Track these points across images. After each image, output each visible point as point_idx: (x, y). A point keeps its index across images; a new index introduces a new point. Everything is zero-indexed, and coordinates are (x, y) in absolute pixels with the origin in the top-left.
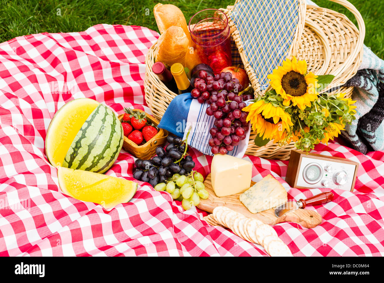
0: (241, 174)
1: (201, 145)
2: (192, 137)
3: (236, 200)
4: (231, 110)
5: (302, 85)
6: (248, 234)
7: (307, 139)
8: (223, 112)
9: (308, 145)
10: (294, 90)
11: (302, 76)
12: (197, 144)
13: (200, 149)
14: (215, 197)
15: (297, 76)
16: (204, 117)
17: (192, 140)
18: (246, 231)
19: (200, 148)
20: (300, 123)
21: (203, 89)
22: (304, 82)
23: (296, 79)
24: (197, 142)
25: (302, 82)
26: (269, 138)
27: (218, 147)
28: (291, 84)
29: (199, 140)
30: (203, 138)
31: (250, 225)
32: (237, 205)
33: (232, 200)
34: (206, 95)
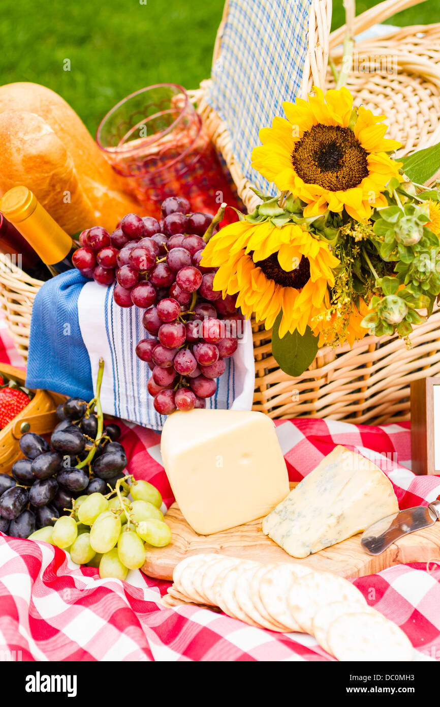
0: (246, 455)
1: (140, 406)
2: (115, 390)
3: (255, 534)
4: (173, 271)
5: (350, 157)
6: (265, 608)
7: (390, 298)
8: (154, 286)
9: (396, 312)
10: (331, 176)
11: (345, 132)
12: (131, 407)
13: (140, 418)
14: (196, 539)
15: (333, 135)
16: (122, 321)
17: (115, 399)
18: (257, 599)
19: (140, 415)
20: (375, 267)
21: (95, 241)
22: (357, 145)
23: (333, 145)
24: (127, 401)
25: (351, 147)
26: (296, 330)
27: (169, 393)
28: (320, 160)
29: (130, 393)
30: (138, 385)
31: (270, 582)
32: (256, 545)
33: (242, 536)
34: (108, 257)
